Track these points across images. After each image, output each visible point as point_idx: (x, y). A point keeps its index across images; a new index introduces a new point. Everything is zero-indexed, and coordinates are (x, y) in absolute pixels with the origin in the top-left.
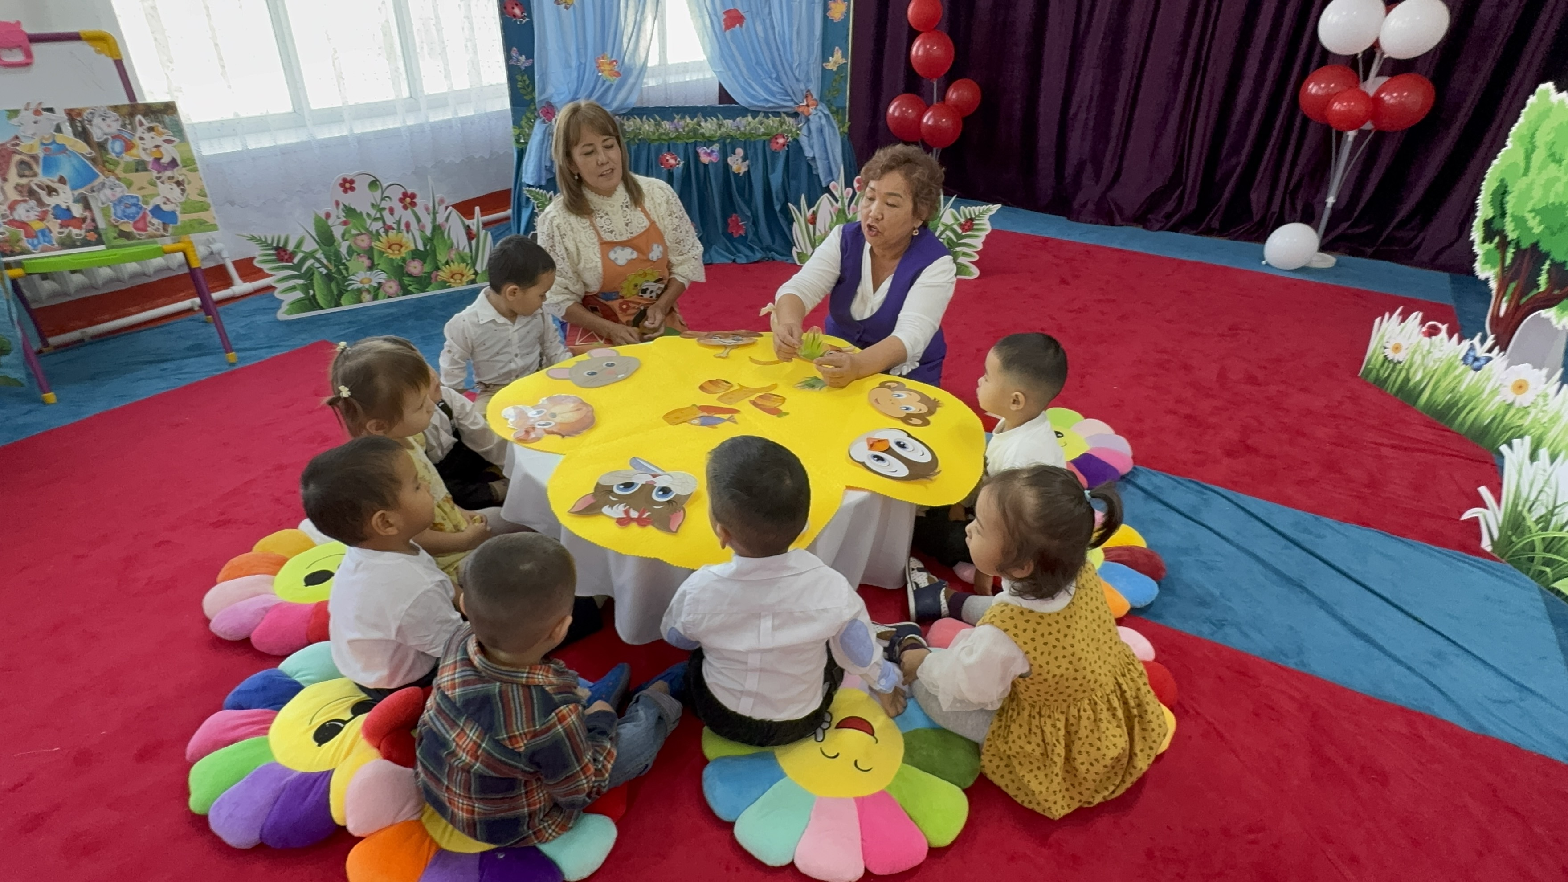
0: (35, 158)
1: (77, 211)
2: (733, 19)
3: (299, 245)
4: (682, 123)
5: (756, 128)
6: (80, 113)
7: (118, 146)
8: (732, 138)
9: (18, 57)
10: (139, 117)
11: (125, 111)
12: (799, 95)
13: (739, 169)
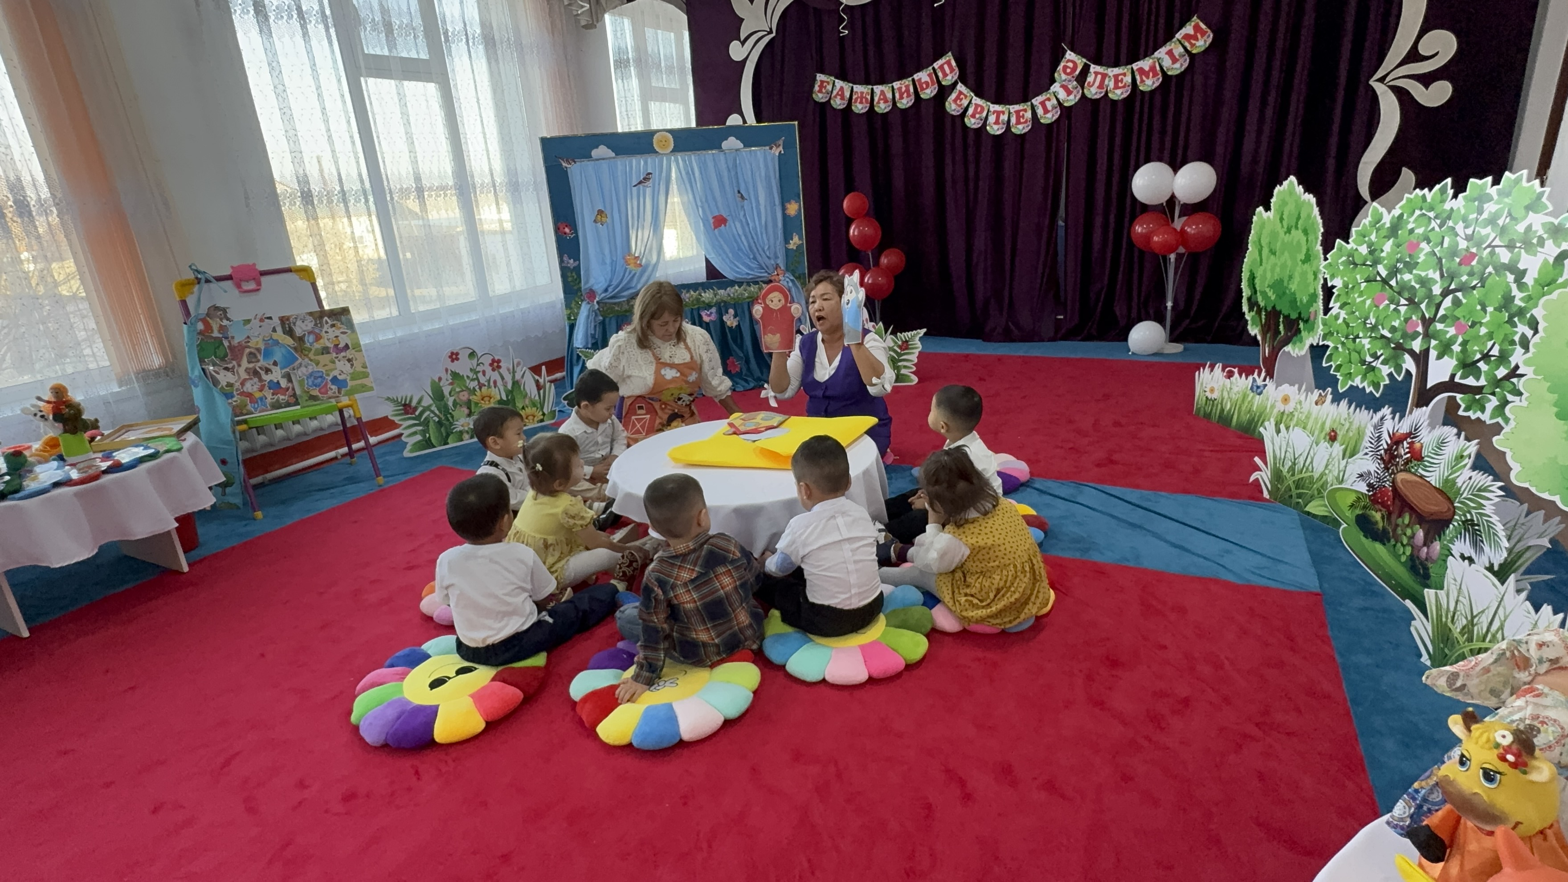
0: (258, 350)
1: (284, 383)
2: (720, 221)
3: (419, 402)
4: (688, 295)
5: (742, 294)
6: (288, 319)
7: (311, 338)
8: (725, 302)
9: (252, 285)
10: (326, 318)
11: (317, 315)
12: (771, 268)
13: (732, 324)
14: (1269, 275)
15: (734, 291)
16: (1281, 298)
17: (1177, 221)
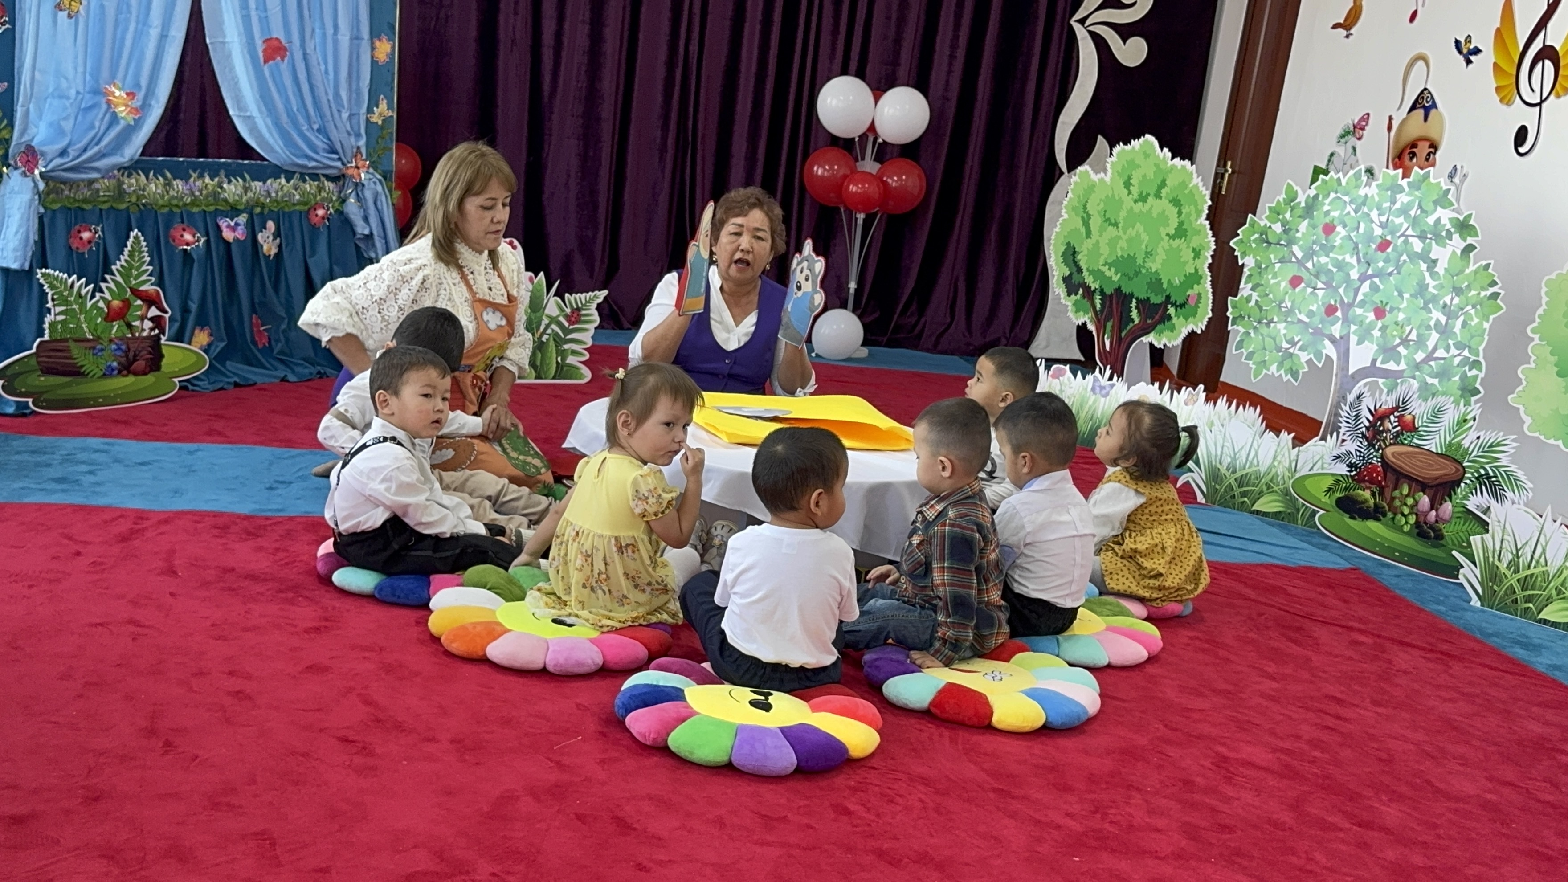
2: (274, 49)
4: (199, 183)
5: (290, 195)
8: (263, 206)
12: (349, 153)
13: (270, 249)
14: (1105, 250)
15: (278, 186)
16: (1130, 279)
17: (869, 166)
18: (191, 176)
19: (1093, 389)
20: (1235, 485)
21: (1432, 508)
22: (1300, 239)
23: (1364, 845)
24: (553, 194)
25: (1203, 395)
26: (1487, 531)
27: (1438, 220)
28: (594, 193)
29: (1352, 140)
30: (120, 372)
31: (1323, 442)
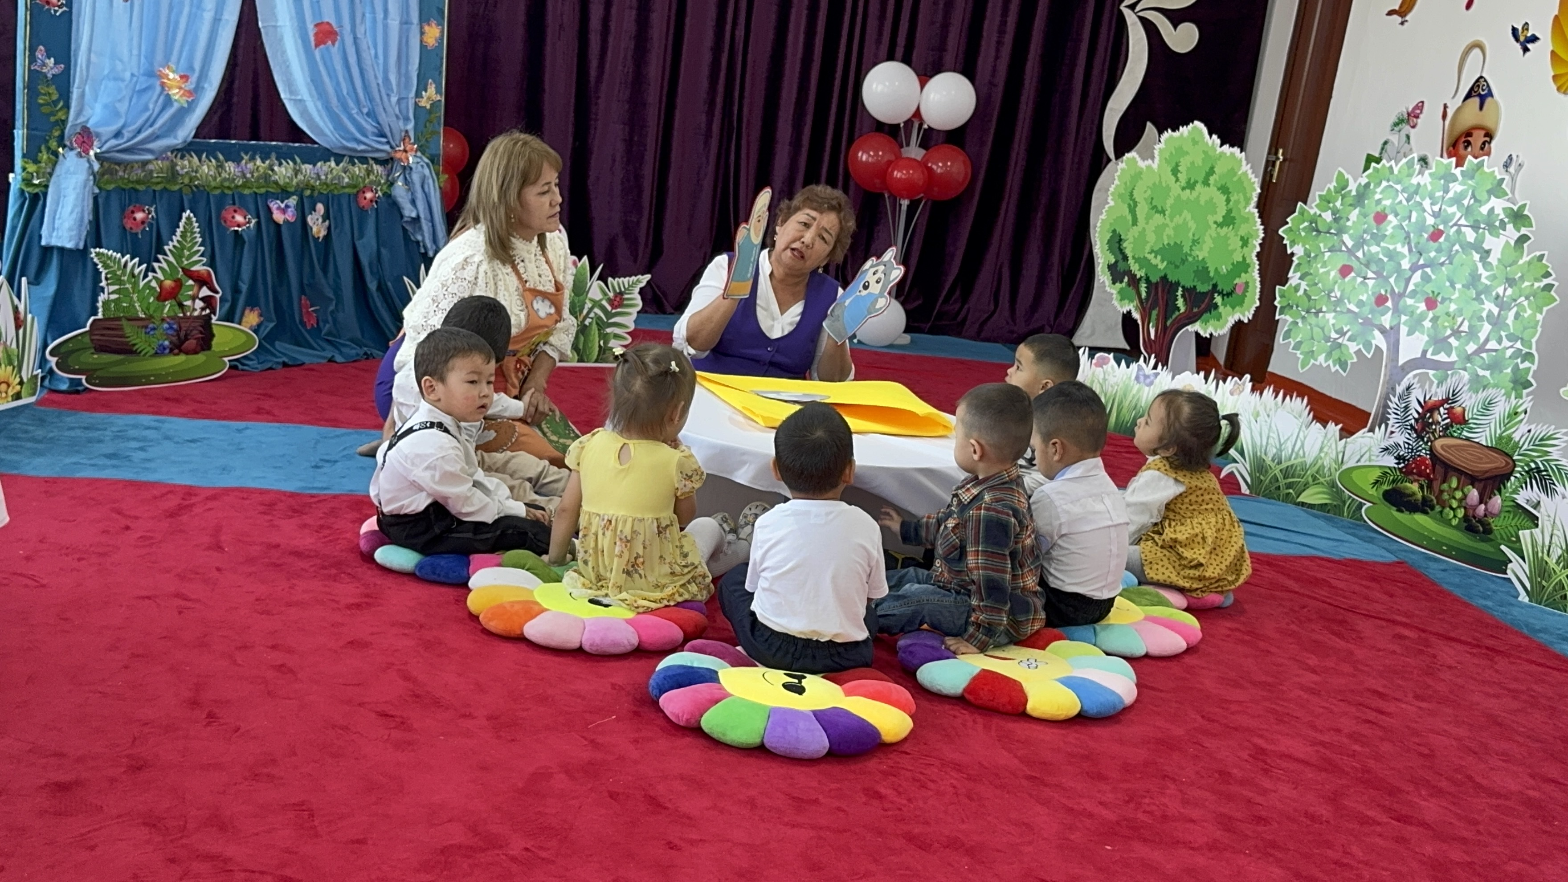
2: (325, 34)
4: (250, 165)
5: (340, 178)
8: (313, 188)
12: (397, 138)
13: (319, 232)
14: (1151, 238)
15: (328, 169)
16: (1177, 267)
17: (914, 151)
18: (242, 159)
19: (1137, 378)
20: (1280, 476)
21: (1481, 502)
22: (1350, 228)
23: (1401, 840)
24: (598, 178)
25: (1249, 385)
26: (1537, 526)
27: (1492, 210)
28: (638, 177)
29: (1406, 128)
30: (171, 351)
31: (1371, 434)
